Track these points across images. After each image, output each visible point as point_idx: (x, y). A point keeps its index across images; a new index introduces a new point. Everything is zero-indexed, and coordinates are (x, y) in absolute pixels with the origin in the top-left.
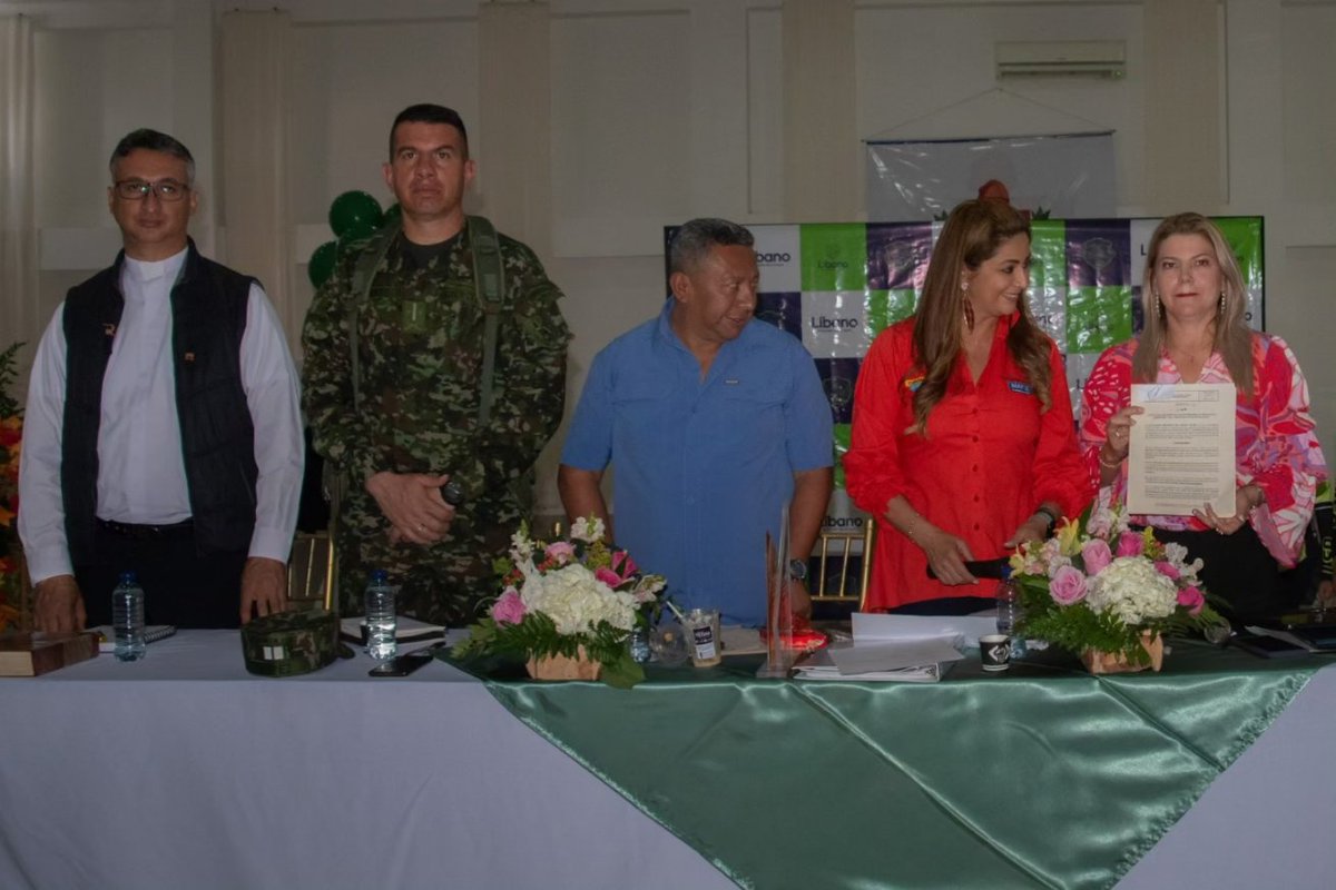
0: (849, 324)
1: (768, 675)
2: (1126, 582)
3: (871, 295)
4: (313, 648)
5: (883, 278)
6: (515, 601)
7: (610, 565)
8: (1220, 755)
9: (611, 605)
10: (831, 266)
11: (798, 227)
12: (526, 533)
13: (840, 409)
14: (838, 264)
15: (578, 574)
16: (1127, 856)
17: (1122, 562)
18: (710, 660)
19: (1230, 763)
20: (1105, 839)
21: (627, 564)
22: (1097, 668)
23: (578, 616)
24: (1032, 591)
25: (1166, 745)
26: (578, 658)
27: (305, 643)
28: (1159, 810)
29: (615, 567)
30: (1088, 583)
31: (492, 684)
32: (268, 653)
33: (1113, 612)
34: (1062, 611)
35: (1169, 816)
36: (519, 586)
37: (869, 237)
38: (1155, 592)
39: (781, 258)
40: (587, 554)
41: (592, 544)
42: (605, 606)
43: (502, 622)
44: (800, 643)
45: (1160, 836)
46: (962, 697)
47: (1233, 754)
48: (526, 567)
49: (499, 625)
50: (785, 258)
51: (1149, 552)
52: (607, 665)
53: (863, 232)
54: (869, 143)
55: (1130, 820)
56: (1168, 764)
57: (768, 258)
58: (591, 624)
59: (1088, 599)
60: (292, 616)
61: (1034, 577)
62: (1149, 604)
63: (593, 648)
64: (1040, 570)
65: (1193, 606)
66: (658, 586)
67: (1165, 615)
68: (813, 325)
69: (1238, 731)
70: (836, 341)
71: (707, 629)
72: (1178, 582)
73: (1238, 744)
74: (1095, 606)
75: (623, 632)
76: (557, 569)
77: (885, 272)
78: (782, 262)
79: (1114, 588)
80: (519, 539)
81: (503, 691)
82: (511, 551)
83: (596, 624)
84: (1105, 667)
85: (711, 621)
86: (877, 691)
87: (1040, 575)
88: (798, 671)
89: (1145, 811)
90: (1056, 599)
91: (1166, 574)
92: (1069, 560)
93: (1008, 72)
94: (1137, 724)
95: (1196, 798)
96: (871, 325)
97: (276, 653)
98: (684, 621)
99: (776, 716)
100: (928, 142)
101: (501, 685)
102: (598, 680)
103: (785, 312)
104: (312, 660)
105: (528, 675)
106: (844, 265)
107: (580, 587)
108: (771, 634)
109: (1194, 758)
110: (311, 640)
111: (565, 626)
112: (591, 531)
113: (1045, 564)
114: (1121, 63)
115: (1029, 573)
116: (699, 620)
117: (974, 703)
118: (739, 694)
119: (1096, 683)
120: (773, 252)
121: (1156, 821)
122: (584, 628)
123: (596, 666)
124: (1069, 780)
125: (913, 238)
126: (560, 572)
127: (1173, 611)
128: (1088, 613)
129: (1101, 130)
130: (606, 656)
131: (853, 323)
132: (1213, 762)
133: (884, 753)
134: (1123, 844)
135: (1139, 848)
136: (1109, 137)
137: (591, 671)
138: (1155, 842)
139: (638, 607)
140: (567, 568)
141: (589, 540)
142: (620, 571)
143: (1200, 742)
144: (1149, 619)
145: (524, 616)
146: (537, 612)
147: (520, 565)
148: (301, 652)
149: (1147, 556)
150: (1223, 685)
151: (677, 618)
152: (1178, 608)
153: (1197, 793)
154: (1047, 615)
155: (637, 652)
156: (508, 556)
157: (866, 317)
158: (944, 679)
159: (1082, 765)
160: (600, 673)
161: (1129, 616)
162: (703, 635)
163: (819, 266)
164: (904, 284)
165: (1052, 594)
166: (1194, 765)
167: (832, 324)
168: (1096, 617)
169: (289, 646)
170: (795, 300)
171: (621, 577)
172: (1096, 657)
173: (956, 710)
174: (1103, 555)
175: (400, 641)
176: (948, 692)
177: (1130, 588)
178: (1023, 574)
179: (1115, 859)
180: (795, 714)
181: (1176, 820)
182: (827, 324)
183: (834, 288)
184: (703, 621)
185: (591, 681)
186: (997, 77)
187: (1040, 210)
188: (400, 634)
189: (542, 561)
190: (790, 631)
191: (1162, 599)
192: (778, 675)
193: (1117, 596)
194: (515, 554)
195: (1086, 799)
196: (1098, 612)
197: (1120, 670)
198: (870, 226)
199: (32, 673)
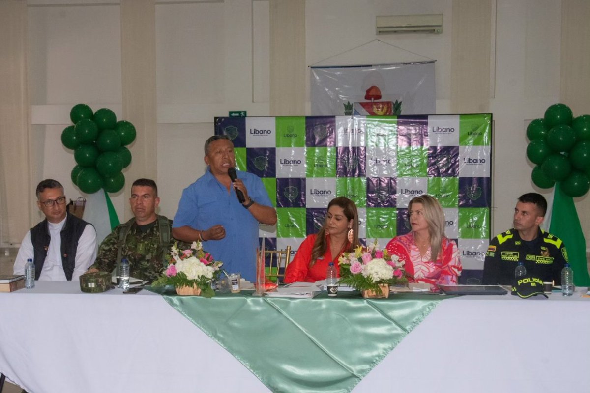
0: (297, 162)
1: (256, 295)
2: (376, 267)
3: (307, 149)
4: (104, 284)
5: (313, 142)
6: (173, 269)
7: (204, 257)
8: (407, 327)
9: (205, 271)
10: (289, 136)
11: (274, 118)
12: (176, 246)
13: (292, 201)
14: (292, 135)
15: (194, 260)
16: (374, 361)
17: (375, 260)
18: (237, 290)
19: (411, 331)
20: (367, 355)
21: (210, 257)
22: (366, 296)
23: (194, 274)
24: (345, 269)
25: (389, 323)
26: (193, 288)
27: (102, 282)
28: (387, 345)
29: (206, 258)
30: (363, 267)
31: (165, 296)
32: (89, 285)
33: (370, 277)
34: (354, 276)
35: (389, 348)
36: (174, 264)
37: (307, 123)
38: (385, 270)
39: (267, 132)
40: (197, 254)
41: (199, 250)
42: (203, 271)
43: (169, 275)
44: (267, 287)
45: (386, 355)
46: (320, 304)
47: (412, 328)
48: (176, 258)
49: (168, 276)
50: (269, 132)
51: (386, 258)
52: (203, 290)
53: (304, 121)
54: (312, 68)
55: (376, 348)
56: (389, 330)
57: (261, 132)
58: (198, 276)
59: (362, 272)
60: (95, 274)
61: (346, 264)
62: (383, 274)
63: (198, 284)
64: (348, 262)
65: (398, 276)
66: (220, 265)
67: (388, 278)
68: (281, 163)
69: (414, 320)
70: (291, 170)
71: (236, 280)
72: (394, 268)
73: (414, 324)
74: (365, 274)
75: (209, 279)
76: (187, 258)
77: (314, 139)
78: (267, 134)
79: (371, 269)
80: (174, 248)
81: (168, 299)
82: (171, 253)
83: (200, 276)
84: (369, 296)
85: (237, 277)
86: (293, 301)
87: (348, 264)
88: (266, 294)
89: (381, 346)
90: (352, 272)
91: (390, 265)
92: (357, 259)
93: (382, 31)
94: (379, 315)
95: (399, 342)
96: (307, 163)
97: (92, 285)
98: (228, 277)
99: (258, 308)
100: (342, 67)
101: (168, 297)
102: (200, 295)
103: (268, 156)
104: (104, 287)
105: (177, 294)
106: (296, 136)
107: (195, 264)
108: (258, 284)
109: (399, 328)
110: (104, 281)
111: (190, 277)
112: (198, 247)
113: (350, 260)
114: (440, 26)
115: (344, 263)
116: (233, 277)
117: (324, 306)
118: (246, 301)
119: (365, 301)
120: (263, 130)
121: (385, 349)
122: (196, 278)
123: (199, 291)
124: (355, 334)
125: (327, 124)
126: (188, 259)
127: (392, 278)
128: (362, 277)
129: (429, 60)
130: (203, 287)
131: (299, 162)
132: (405, 330)
133: (294, 322)
134: (373, 357)
135: (379, 358)
136: (433, 64)
137: (198, 293)
138: (385, 357)
139: (214, 272)
140: (191, 258)
141: (197, 249)
142: (208, 259)
143: (401, 323)
144: (383, 280)
145: (177, 273)
146: (181, 272)
147: (174, 257)
148: (100, 285)
149: (385, 259)
150: (407, 304)
151: (226, 276)
152: (394, 276)
153: (399, 340)
154: (349, 277)
155: (213, 288)
156: (170, 254)
157: (305, 159)
158: (314, 297)
159: (359, 329)
160: (200, 293)
161: (375, 278)
162: (235, 282)
163: (284, 136)
164: (323, 144)
165: (350, 270)
166: (399, 331)
167: (289, 162)
168: (365, 279)
169: (97, 282)
170: (273, 151)
171: (208, 261)
172: (366, 292)
173: (317, 308)
174: (369, 258)
175: (131, 284)
176: (316, 302)
177: (376, 269)
178: (342, 264)
179: (371, 362)
180: (264, 308)
181: (392, 349)
182: (287, 162)
183: (291, 146)
184: (235, 277)
185: (197, 296)
186: (376, 35)
187: (397, 101)
188: (130, 281)
189: (182, 256)
190: (264, 283)
191: (387, 273)
192: (259, 295)
193: (372, 272)
194: (172, 254)
195: (361, 340)
196: (366, 277)
197: (374, 297)
198: (307, 118)
199: (10, 291)
